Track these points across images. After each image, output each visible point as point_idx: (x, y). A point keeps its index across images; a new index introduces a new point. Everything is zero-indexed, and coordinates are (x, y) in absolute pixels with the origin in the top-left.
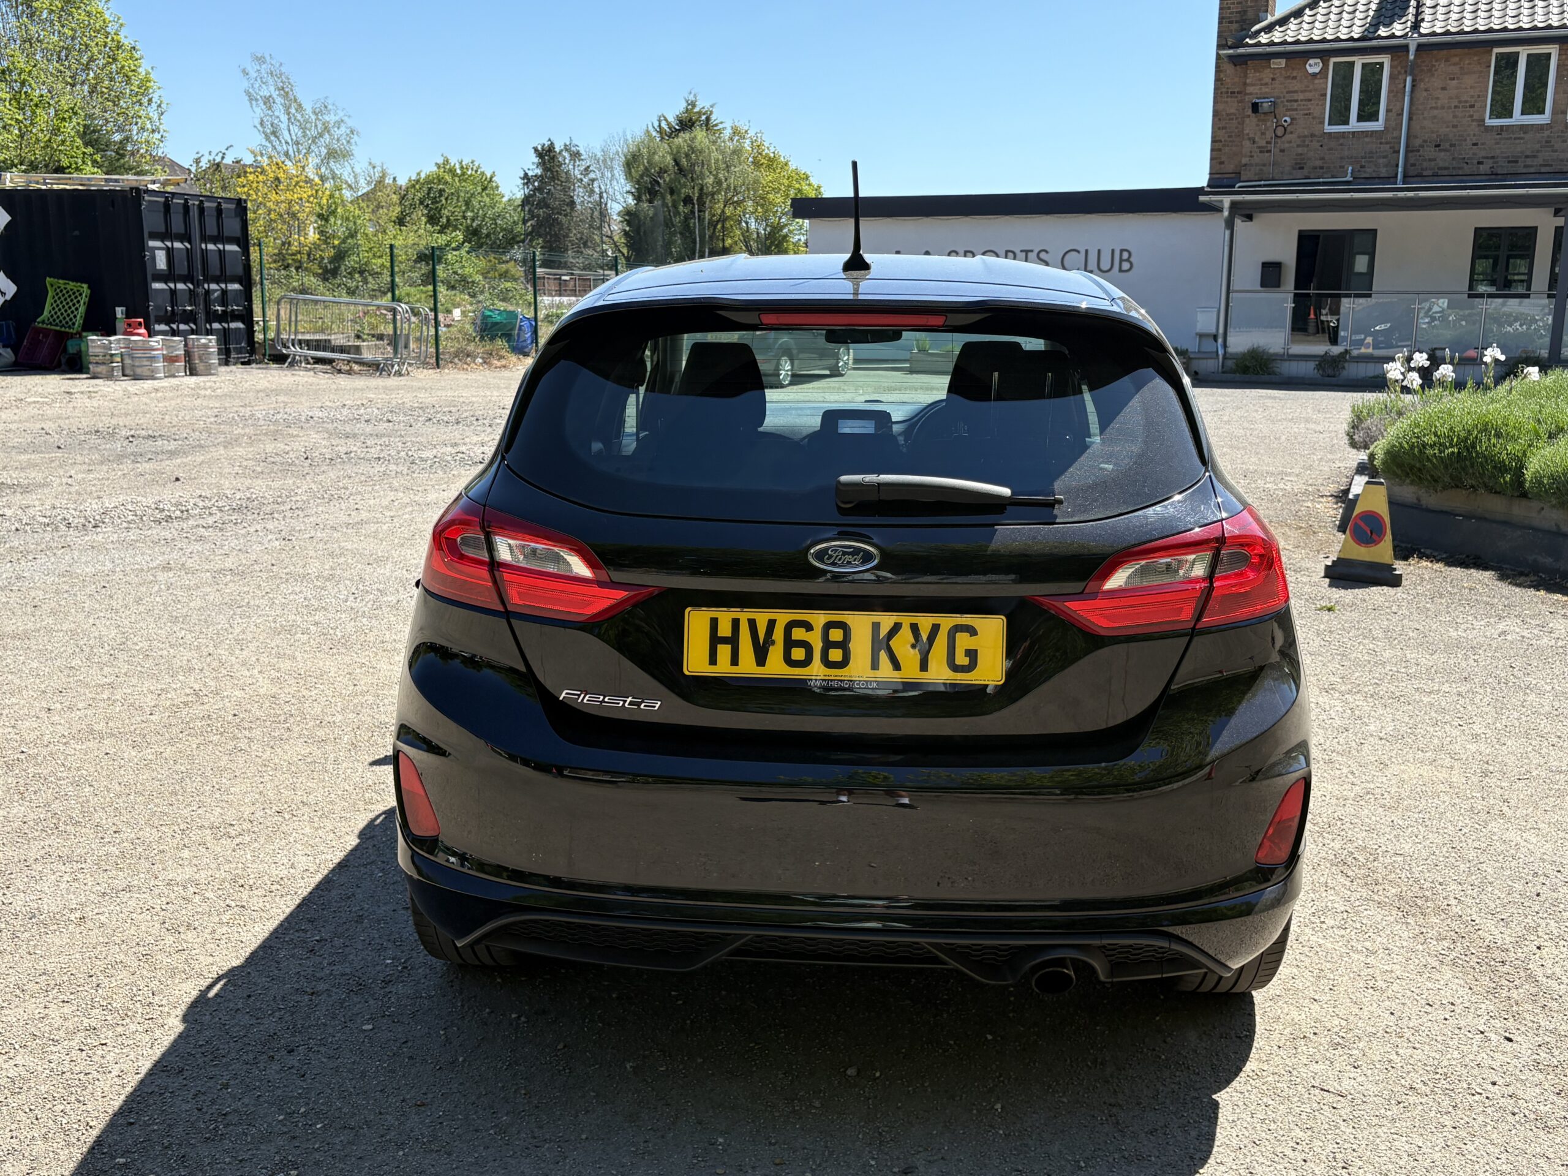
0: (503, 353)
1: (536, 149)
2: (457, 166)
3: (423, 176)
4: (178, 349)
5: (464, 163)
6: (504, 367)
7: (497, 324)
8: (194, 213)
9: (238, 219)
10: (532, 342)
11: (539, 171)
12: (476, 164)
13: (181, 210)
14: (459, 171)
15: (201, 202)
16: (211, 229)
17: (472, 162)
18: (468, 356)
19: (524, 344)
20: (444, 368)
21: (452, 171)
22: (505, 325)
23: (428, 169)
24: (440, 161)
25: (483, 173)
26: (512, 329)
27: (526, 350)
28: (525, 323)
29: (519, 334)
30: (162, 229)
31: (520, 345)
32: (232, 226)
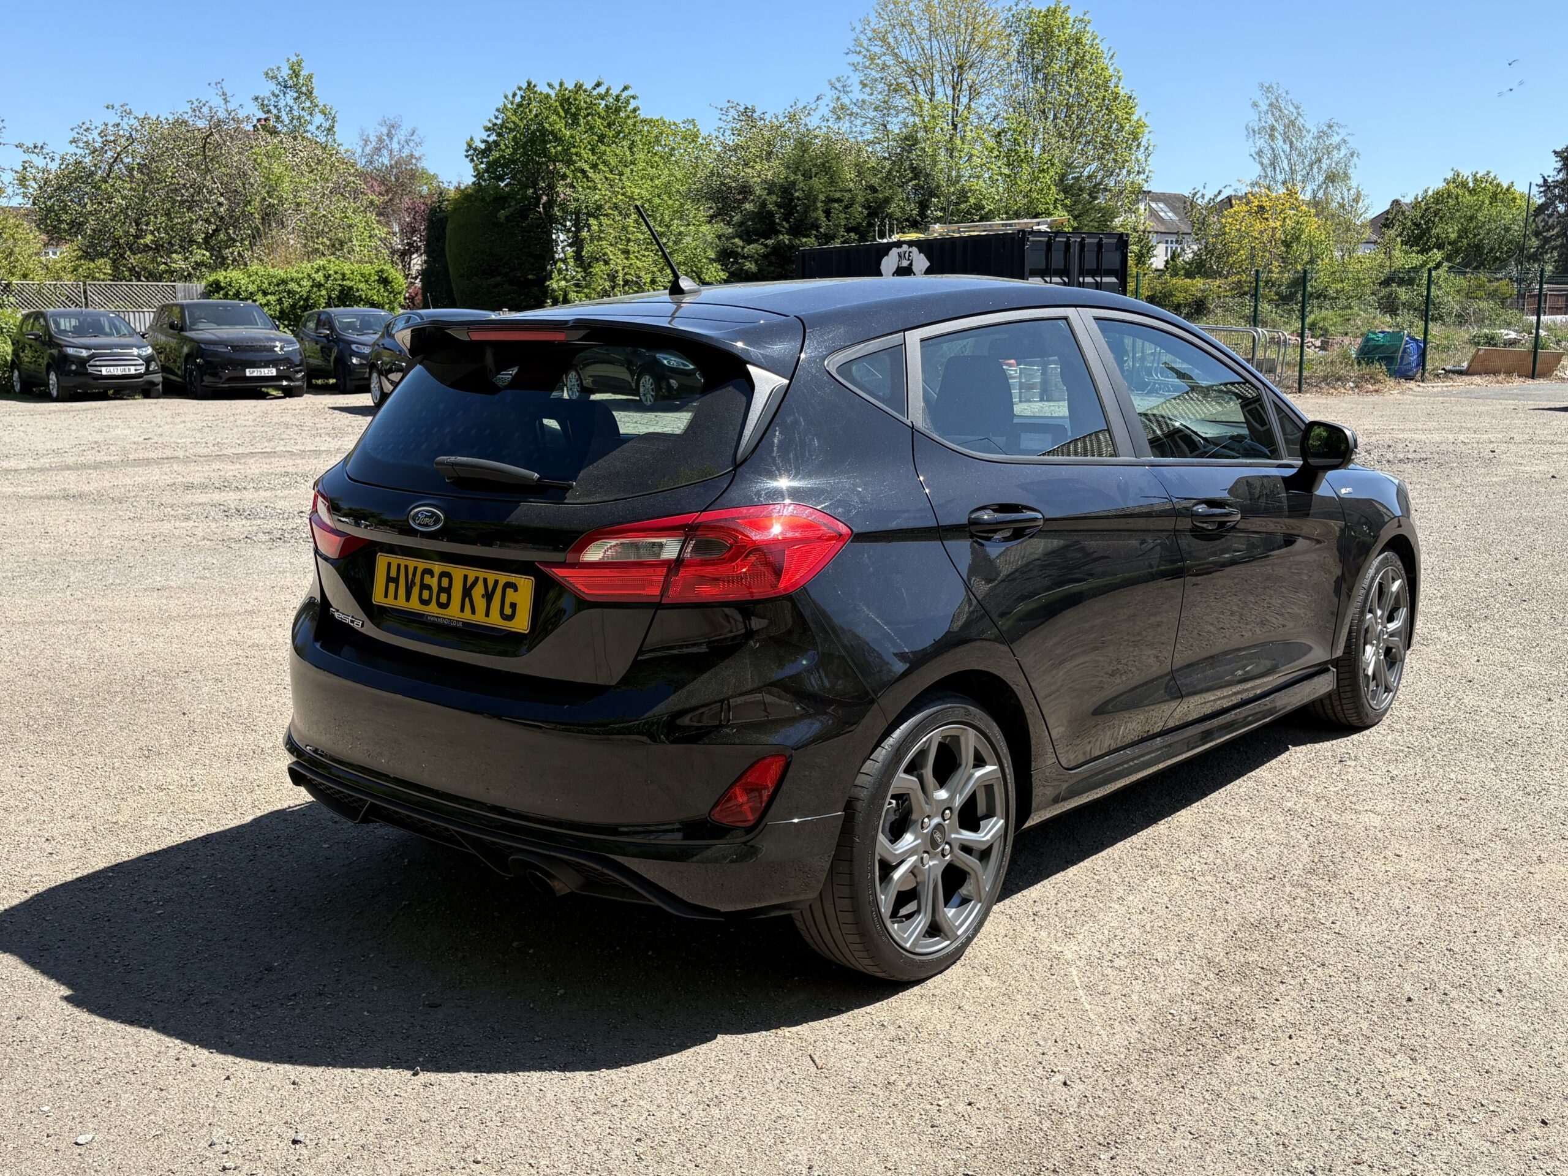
0: (1380, 377)
1: (1555, 152)
2: (1470, 179)
3: (1430, 193)
4: (1035, 377)
5: (1478, 176)
6: (1377, 391)
7: (1377, 347)
8: (1075, 250)
9: (1118, 253)
10: (1418, 365)
11: (1561, 176)
12: (1492, 175)
13: (1063, 248)
14: (1471, 185)
15: (1083, 239)
16: (1090, 262)
17: (1488, 173)
18: (1338, 379)
19: (1408, 367)
20: (1306, 392)
21: (1464, 185)
22: (1387, 347)
23: (1437, 184)
24: (1450, 175)
25: (1498, 185)
26: (1396, 351)
27: (1410, 374)
28: (1412, 346)
29: (1402, 358)
30: (1043, 266)
31: (1404, 368)
32: (1111, 259)
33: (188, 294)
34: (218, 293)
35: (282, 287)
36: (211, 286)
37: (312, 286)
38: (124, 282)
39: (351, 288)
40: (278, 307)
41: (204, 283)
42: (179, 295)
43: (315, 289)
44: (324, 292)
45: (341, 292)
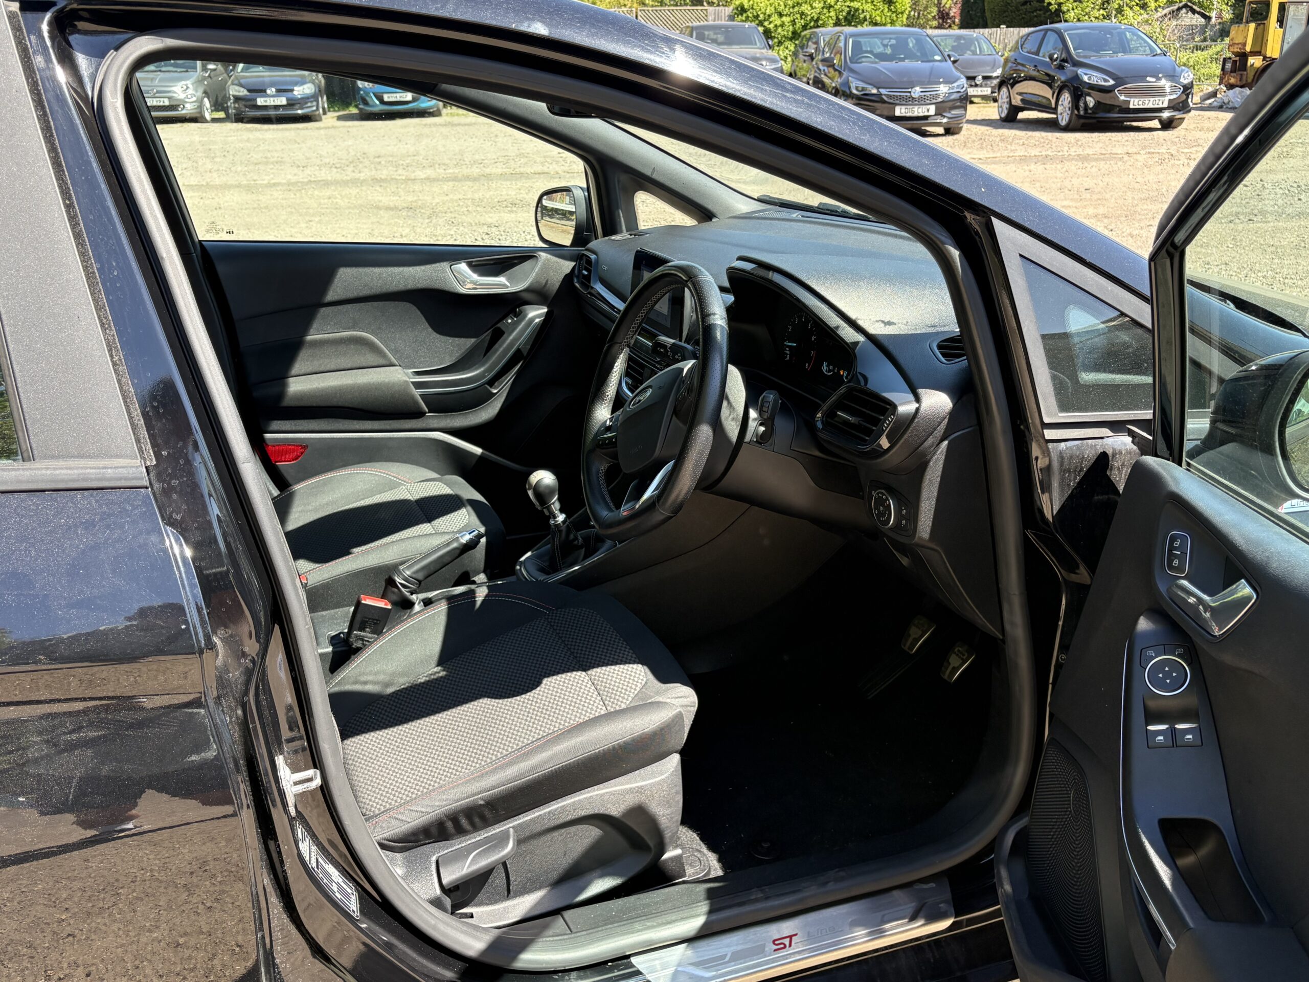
33: (717, 17)
34: (742, 15)
35: (796, 9)
36: (737, 9)
37: (823, 8)
38: (667, 8)
39: (857, 10)
40: (791, 28)
41: (731, 8)
42: (710, 18)
43: (825, 11)
44: (832, 14)
45: (849, 13)
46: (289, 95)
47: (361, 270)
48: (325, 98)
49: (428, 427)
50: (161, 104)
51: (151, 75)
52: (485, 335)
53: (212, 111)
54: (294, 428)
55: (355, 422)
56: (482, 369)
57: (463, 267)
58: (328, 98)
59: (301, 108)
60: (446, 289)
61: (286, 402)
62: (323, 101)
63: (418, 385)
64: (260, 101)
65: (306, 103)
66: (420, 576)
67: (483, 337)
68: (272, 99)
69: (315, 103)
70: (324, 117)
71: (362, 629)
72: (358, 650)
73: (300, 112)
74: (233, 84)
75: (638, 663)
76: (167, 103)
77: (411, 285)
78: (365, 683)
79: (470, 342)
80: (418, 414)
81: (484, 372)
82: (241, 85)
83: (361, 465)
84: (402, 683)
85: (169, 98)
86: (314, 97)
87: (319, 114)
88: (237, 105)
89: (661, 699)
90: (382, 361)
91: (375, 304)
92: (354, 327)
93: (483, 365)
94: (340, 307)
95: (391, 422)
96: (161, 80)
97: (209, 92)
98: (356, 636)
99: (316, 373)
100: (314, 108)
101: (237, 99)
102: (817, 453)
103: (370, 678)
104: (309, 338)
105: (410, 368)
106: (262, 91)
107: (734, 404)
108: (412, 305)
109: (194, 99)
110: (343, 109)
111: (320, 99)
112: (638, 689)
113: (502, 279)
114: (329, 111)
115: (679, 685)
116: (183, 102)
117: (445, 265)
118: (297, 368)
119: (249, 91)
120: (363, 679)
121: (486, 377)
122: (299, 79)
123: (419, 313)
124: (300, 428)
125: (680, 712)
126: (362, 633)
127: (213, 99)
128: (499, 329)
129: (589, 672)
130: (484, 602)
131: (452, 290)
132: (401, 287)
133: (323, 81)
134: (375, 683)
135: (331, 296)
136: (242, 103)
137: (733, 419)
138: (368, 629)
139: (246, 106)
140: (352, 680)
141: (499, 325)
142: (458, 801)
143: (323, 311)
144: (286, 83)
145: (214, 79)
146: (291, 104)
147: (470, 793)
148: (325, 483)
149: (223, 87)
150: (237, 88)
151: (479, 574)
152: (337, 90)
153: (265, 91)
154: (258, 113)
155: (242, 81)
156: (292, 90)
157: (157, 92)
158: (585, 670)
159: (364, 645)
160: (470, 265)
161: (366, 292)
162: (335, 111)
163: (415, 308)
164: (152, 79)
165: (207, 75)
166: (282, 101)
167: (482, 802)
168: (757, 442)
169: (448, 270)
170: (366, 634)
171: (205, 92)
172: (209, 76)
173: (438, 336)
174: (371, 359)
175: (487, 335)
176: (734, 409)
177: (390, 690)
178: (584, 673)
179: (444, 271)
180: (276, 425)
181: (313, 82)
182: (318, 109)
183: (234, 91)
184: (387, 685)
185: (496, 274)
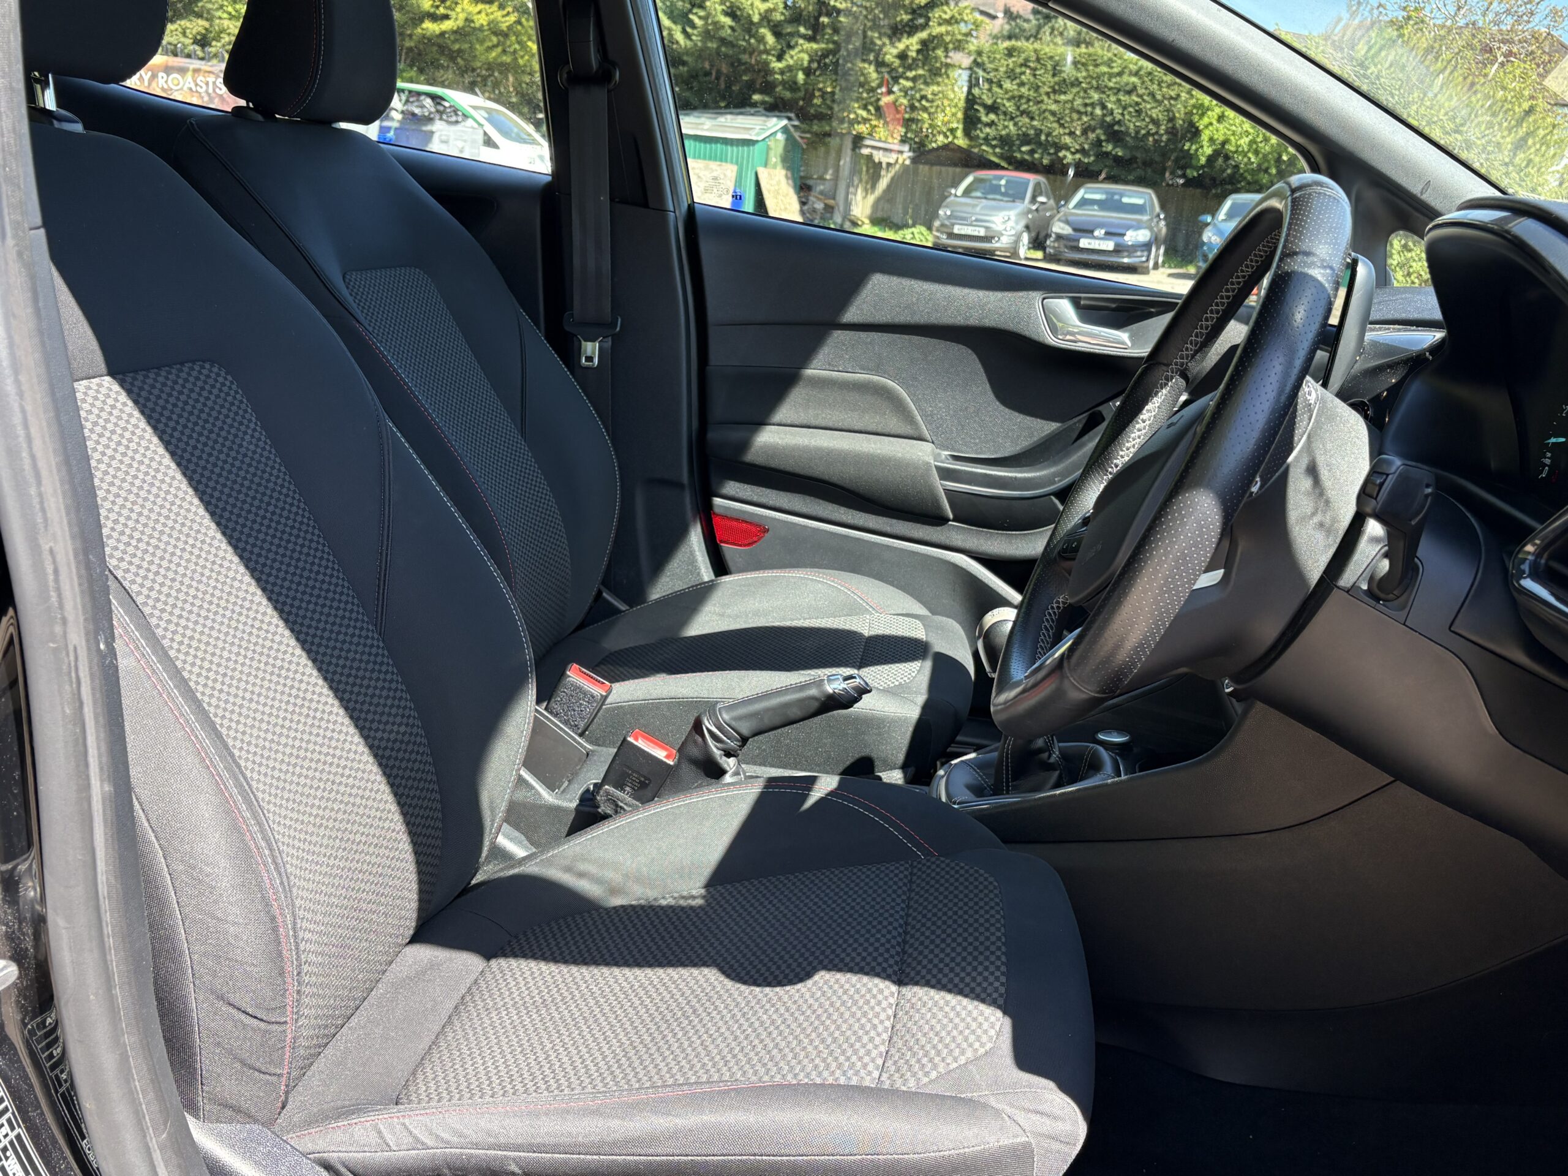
46: (1118, 239)
47: (907, 282)
48: (1162, 250)
49: (948, 542)
50: (976, 234)
51: (975, 202)
52: (1075, 420)
53: (1029, 248)
54: (755, 499)
55: (843, 510)
56: (1053, 470)
57: (1064, 306)
58: (1166, 253)
59: (1129, 257)
60: (1027, 333)
61: (751, 457)
62: (1159, 253)
63: (946, 474)
64: (1084, 243)
65: (1136, 251)
66: (745, 728)
67: (1071, 422)
68: (1097, 242)
69: (1145, 253)
70: (1152, 272)
71: (620, 786)
72: (605, 817)
73: (1126, 260)
74: (1059, 220)
75: (999, 1007)
76: (982, 232)
77: (974, 319)
78: (581, 875)
79: (1046, 427)
80: (937, 519)
81: (1055, 475)
82: (1067, 222)
83: (827, 571)
84: (636, 894)
85: (987, 228)
86: (1147, 246)
87: (1147, 267)
88: (1056, 245)
89: (993, 1102)
90: (908, 430)
91: (915, 339)
92: (878, 370)
93: (1055, 463)
94: (863, 335)
95: (894, 521)
96: (984, 208)
97: (1031, 226)
98: (607, 793)
99: (809, 427)
100: (1144, 259)
101: (1059, 237)
102: (1519, 656)
103: (592, 869)
104: (809, 372)
105: (947, 449)
106: (1088, 232)
107: (1331, 493)
108: (970, 351)
109: (1013, 232)
110: (1181, 267)
111: (1154, 249)
112: (962, 1060)
113: (1123, 336)
114: (1163, 266)
115: (1051, 1085)
116: (1000, 235)
117: (1036, 297)
118: (785, 412)
119: (1075, 230)
120: (582, 867)
121: (1054, 483)
122: (1134, 223)
123: (979, 366)
124: (763, 500)
125: (1030, 1144)
126: (618, 793)
127: (1033, 234)
128: (1100, 413)
129: (905, 990)
130: (821, 800)
131: (1034, 337)
132: (960, 320)
133: (1164, 230)
134: (598, 881)
135: (851, 315)
136: (1062, 242)
137: (1321, 525)
138: (628, 789)
139: (1066, 247)
140: (567, 862)
141: (1100, 408)
142: (477, 1146)
143: (838, 335)
144: (1118, 226)
145: (1041, 213)
146: (1118, 250)
147: (502, 1140)
148: (764, 583)
149: (1048, 222)
150: (1062, 225)
151: (892, 768)
152: (1181, 244)
153: (1092, 232)
154: (1077, 256)
155: (1070, 218)
156: (1124, 235)
157: (977, 220)
158: (900, 983)
159: (616, 812)
160: (1076, 302)
161: (904, 318)
162: (1170, 267)
163: (975, 356)
164: (975, 206)
165: (1034, 207)
166: (1109, 245)
167: (514, 1168)
168: (1369, 593)
169: (1038, 305)
170: (624, 796)
171: (1027, 227)
172: (1037, 210)
173: (1002, 408)
174: (893, 423)
175: (1079, 421)
176: (1327, 502)
177: (617, 901)
178: (894, 988)
179: (1031, 306)
180: (732, 487)
181: (1151, 229)
182: (1148, 260)
183: (1059, 228)
184: (614, 891)
185: (1118, 325)
